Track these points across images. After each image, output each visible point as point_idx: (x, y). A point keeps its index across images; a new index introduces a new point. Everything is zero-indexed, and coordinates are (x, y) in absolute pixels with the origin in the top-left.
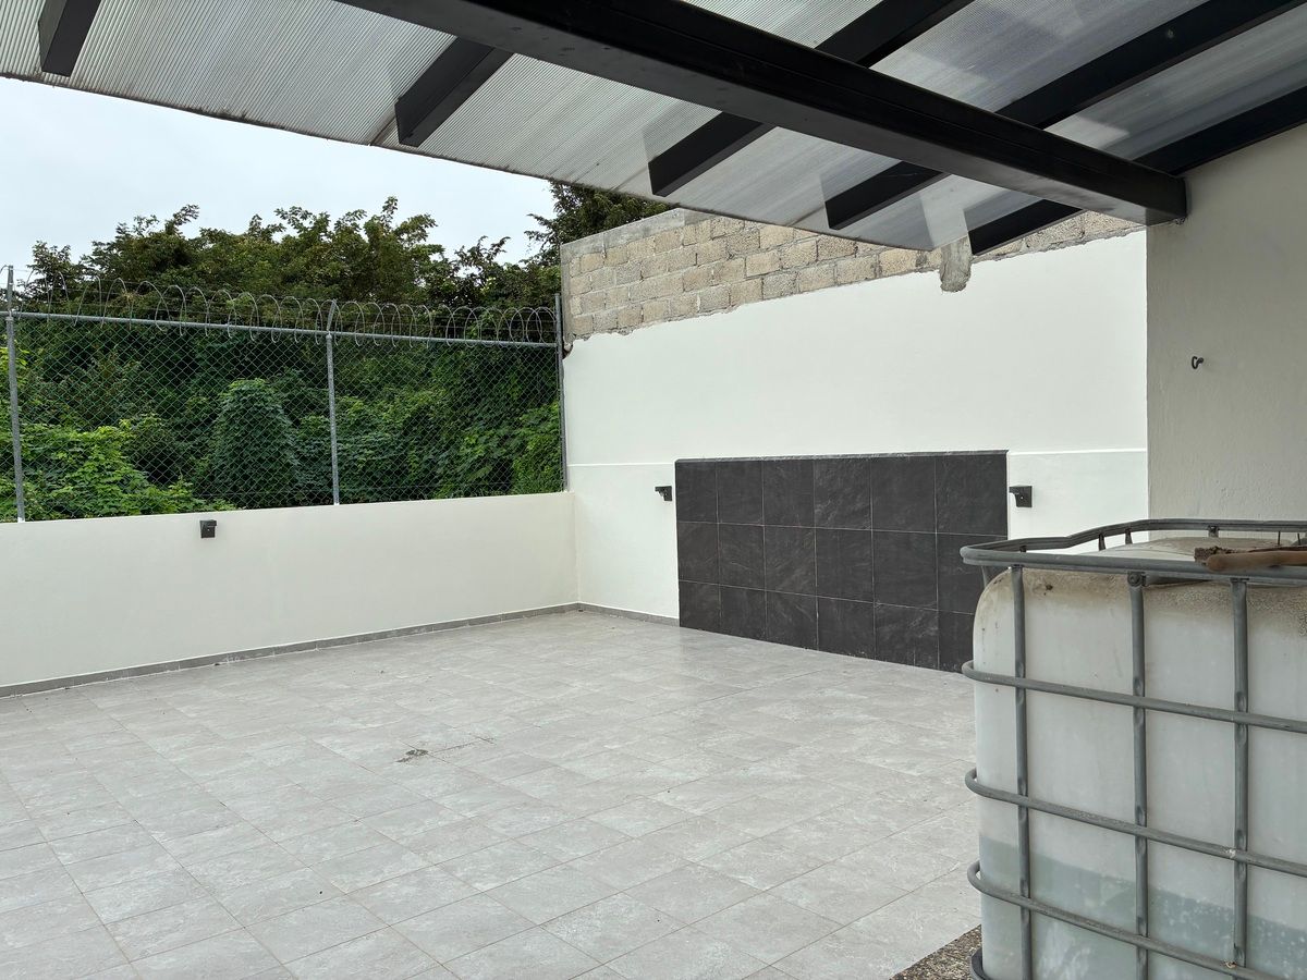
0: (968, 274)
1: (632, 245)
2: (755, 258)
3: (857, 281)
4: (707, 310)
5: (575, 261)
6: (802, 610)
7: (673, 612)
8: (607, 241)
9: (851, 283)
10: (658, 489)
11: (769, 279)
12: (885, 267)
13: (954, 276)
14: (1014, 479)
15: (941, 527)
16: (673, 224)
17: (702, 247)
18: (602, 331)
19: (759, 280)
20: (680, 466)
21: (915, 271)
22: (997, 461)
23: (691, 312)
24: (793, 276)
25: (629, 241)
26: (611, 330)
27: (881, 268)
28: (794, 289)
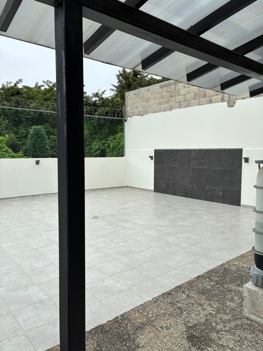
0: (235, 103)
1: (145, 93)
2: (178, 97)
3: (205, 104)
4: (164, 111)
5: (129, 97)
6: (187, 188)
7: (152, 188)
8: (138, 92)
9: (204, 104)
10: (150, 157)
11: (181, 103)
12: (213, 101)
13: (231, 103)
14: (244, 156)
15: (224, 167)
16: (156, 88)
17: (164, 94)
18: (136, 115)
19: (179, 103)
20: (155, 151)
21: (221, 102)
22: (240, 151)
23: (160, 111)
24: (188, 102)
25: (144, 92)
26: (138, 115)
27: (212, 101)
28: (188, 106)
